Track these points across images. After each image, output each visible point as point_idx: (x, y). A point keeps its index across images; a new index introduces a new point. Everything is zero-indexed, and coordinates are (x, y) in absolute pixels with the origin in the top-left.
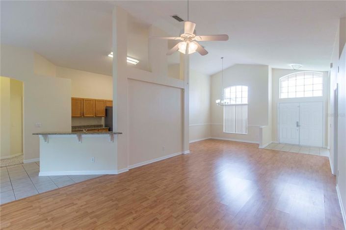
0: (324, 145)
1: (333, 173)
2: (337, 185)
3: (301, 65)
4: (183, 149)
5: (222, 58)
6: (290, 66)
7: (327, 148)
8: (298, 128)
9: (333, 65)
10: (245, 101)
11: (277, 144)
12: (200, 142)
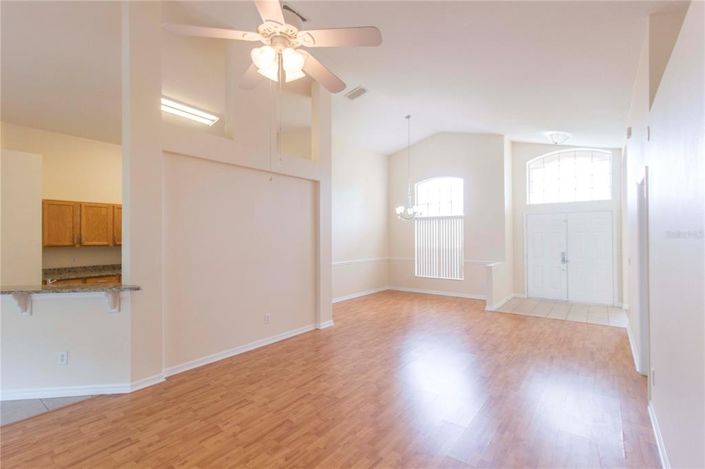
0: (616, 299)
1: (638, 370)
2: (651, 403)
3: (568, 134)
4: (316, 318)
5: (408, 117)
6: (548, 136)
7: (621, 308)
8: (563, 266)
9: (633, 133)
10: (459, 210)
11: (524, 299)
12: (364, 300)
